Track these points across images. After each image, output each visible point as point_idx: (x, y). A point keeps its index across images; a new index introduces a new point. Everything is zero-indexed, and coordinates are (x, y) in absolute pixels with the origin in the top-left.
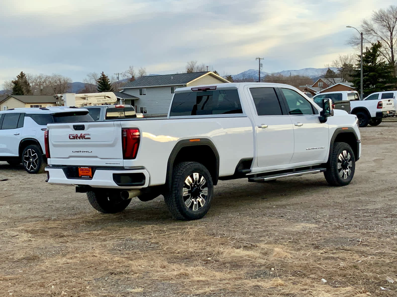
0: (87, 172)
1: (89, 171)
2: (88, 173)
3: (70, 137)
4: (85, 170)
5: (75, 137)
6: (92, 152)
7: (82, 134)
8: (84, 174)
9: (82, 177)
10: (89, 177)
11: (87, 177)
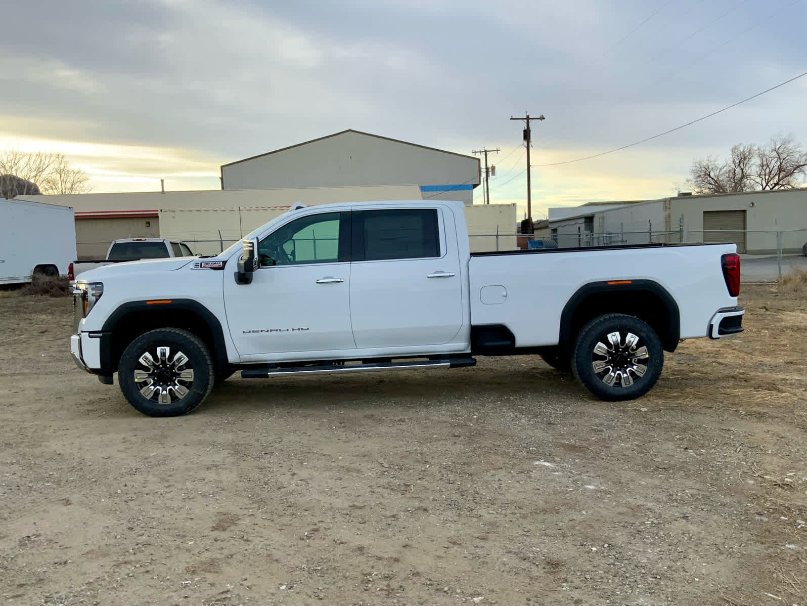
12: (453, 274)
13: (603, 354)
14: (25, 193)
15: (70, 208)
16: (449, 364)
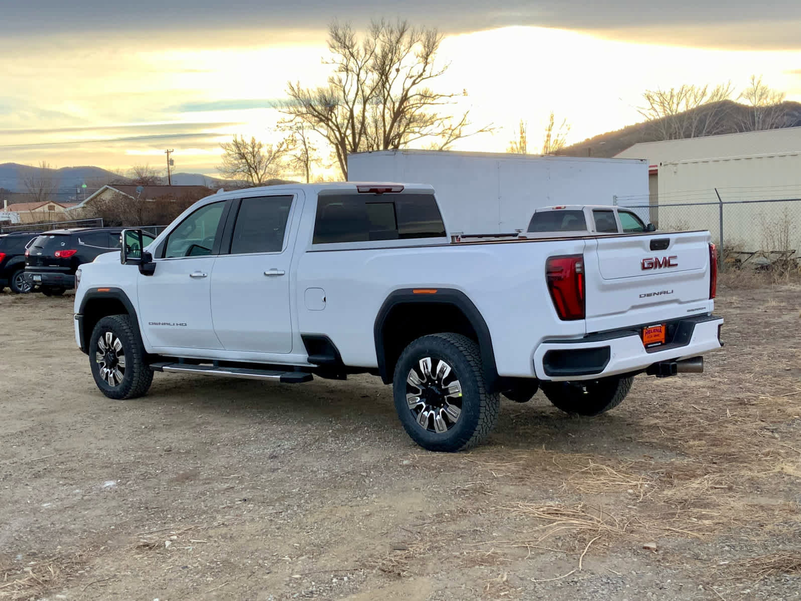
0: (655, 336)
1: (661, 332)
2: (658, 335)
3: (643, 264)
4: (654, 331)
5: (655, 264)
6: (672, 291)
7: (665, 258)
8: (652, 339)
9: (649, 346)
10: (660, 344)
11: (657, 344)
12: (283, 273)
13: (415, 386)
14: (693, 135)
15: (642, 160)
16: (279, 377)
